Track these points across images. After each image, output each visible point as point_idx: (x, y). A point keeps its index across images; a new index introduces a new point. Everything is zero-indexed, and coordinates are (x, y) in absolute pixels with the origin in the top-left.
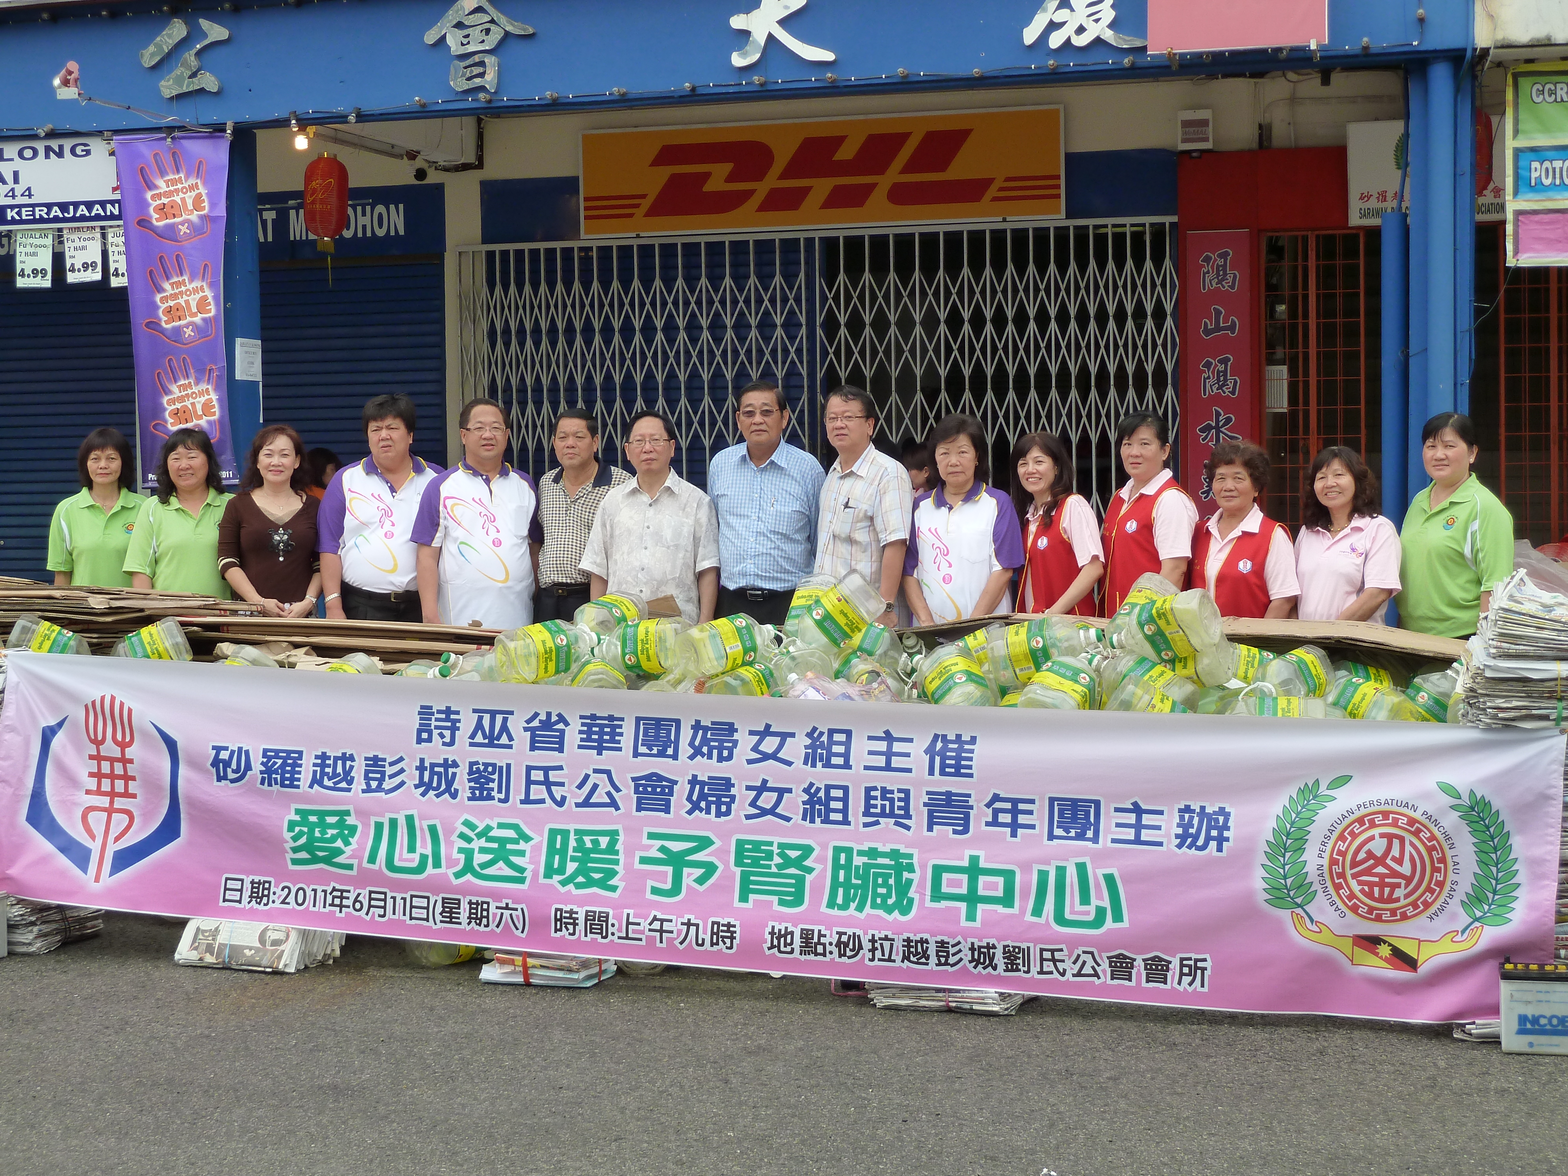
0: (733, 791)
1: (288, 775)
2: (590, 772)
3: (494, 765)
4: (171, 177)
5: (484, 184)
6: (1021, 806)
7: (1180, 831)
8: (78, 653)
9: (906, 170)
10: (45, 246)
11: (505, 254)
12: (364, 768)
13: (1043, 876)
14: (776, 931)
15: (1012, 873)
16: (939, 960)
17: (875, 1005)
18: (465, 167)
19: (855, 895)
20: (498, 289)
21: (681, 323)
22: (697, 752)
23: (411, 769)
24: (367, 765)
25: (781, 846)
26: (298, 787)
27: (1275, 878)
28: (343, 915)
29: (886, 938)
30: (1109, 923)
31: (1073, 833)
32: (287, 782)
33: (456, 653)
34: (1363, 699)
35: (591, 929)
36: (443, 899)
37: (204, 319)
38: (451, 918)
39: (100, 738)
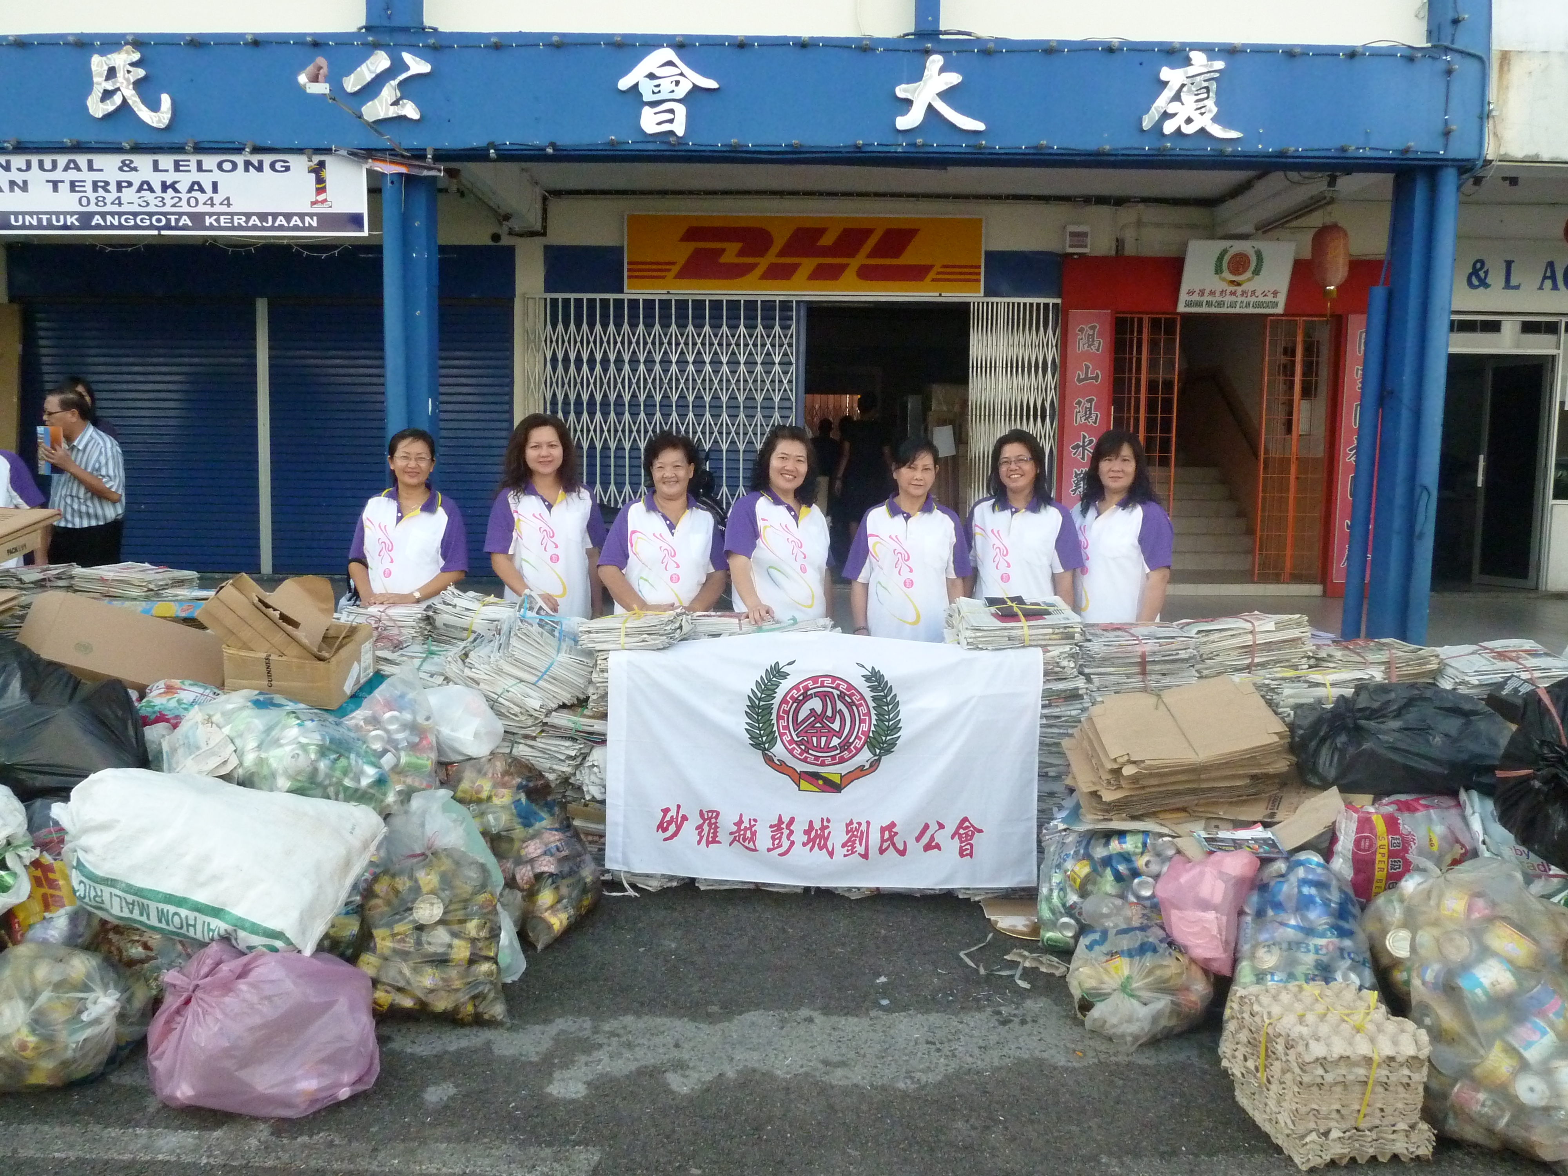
5: (547, 248)
9: (869, 256)
11: (566, 301)
20: (560, 327)
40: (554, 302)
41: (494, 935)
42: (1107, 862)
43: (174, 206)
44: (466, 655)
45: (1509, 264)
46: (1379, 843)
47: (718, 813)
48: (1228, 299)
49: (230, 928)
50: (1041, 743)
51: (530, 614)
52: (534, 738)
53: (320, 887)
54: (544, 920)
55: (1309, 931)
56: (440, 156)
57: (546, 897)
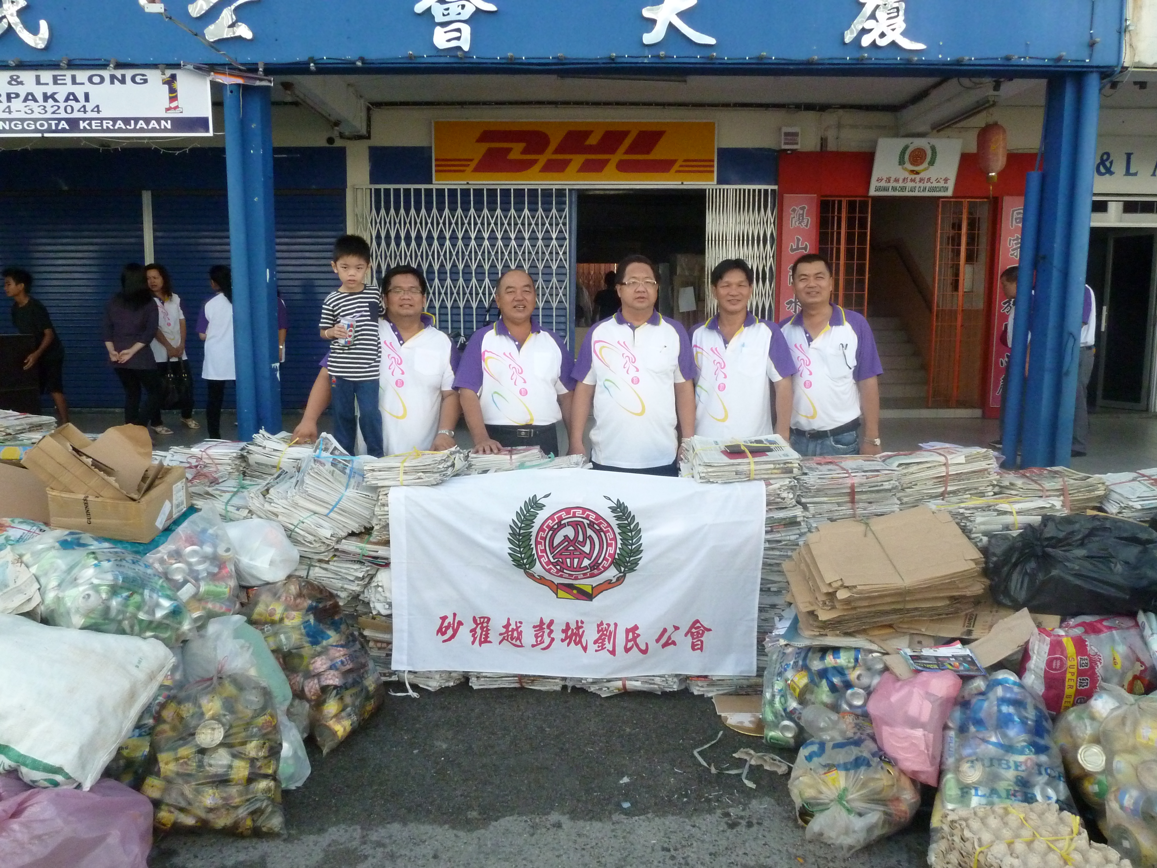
5: (371, 148)
9: (626, 153)
11: (387, 190)
20: (382, 211)
40: (378, 191)
41: (274, 752)
42: (823, 674)
43: (54, 113)
44: (267, 490)
45: (1129, 156)
46: (1069, 663)
47: (489, 619)
48: (910, 185)
49: (13, 764)
50: (764, 564)
51: (324, 454)
52: (327, 562)
53: (101, 722)
54: (328, 728)
55: (1009, 748)
56: (270, 70)
57: (331, 707)
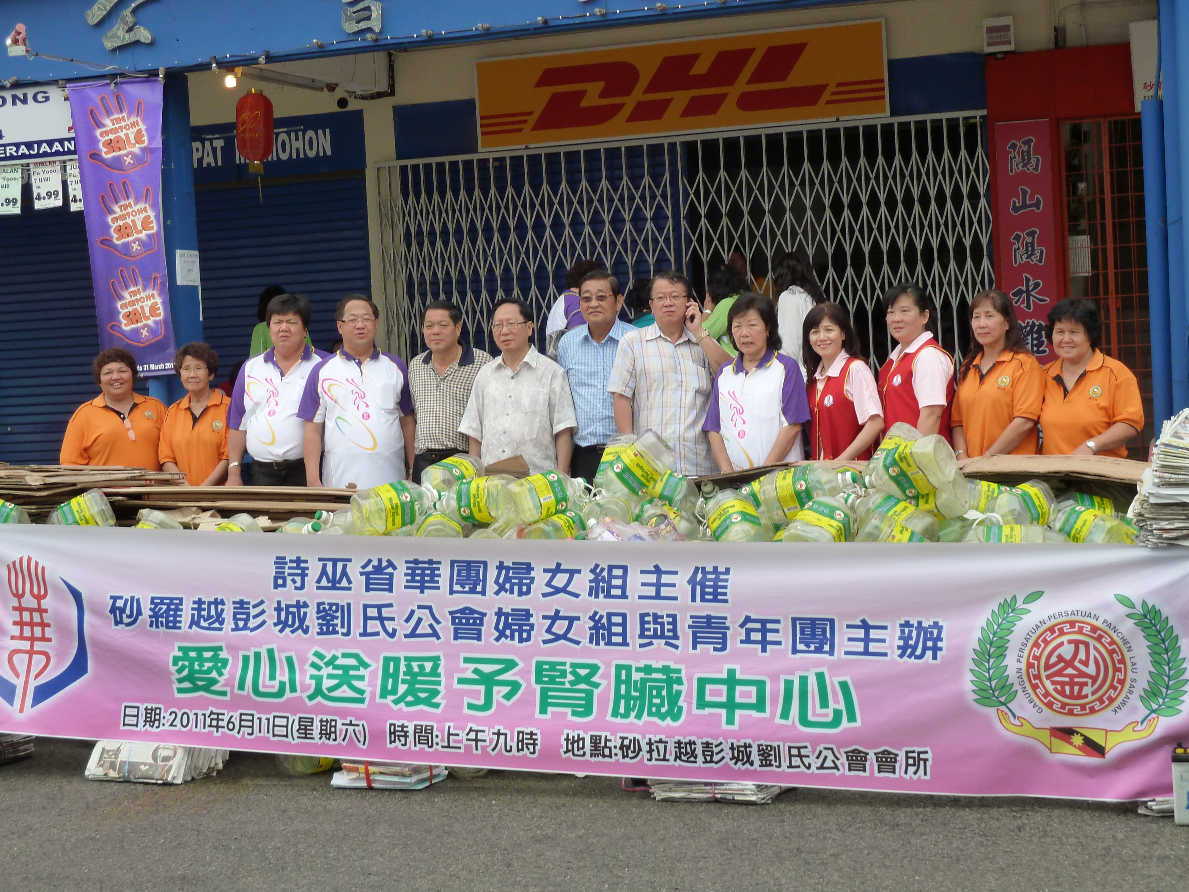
0: (532, 620)
1: (171, 619)
2: (415, 608)
3: (337, 605)
4: (116, 116)
5: (396, 109)
6: (769, 626)
7: (901, 643)
8: (20, 522)
10: (15, 179)
11: (416, 168)
12: (232, 610)
13: (789, 684)
14: (570, 737)
15: (763, 683)
16: (705, 758)
17: (655, 798)
18: (380, 95)
19: (635, 705)
20: (411, 198)
21: (566, 220)
22: (502, 588)
23: (270, 610)
24: (235, 608)
25: (573, 665)
26: (180, 628)
27: (982, 681)
28: (219, 734)
29: (661, 741)
30: (845, 723)
31: (812, 648)
32: (171, 624)
33: (328, 511)
34: (1084, 524)
35: (419, 740)
36: (300, 718)
37: (148, 236)
38: (306, 734)
39: (20, 592)
40: (404, 169)
